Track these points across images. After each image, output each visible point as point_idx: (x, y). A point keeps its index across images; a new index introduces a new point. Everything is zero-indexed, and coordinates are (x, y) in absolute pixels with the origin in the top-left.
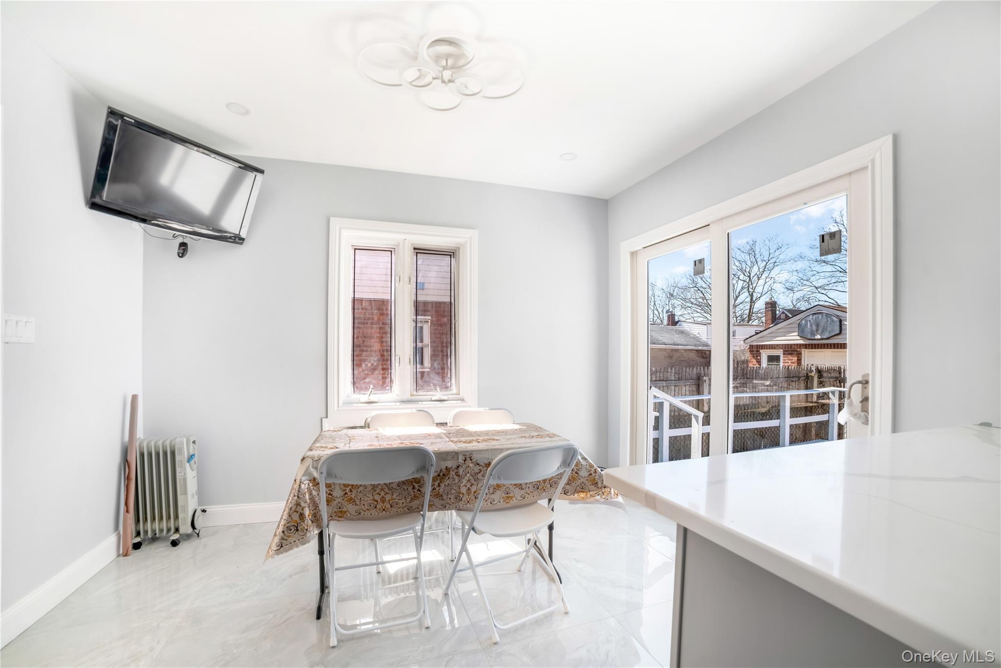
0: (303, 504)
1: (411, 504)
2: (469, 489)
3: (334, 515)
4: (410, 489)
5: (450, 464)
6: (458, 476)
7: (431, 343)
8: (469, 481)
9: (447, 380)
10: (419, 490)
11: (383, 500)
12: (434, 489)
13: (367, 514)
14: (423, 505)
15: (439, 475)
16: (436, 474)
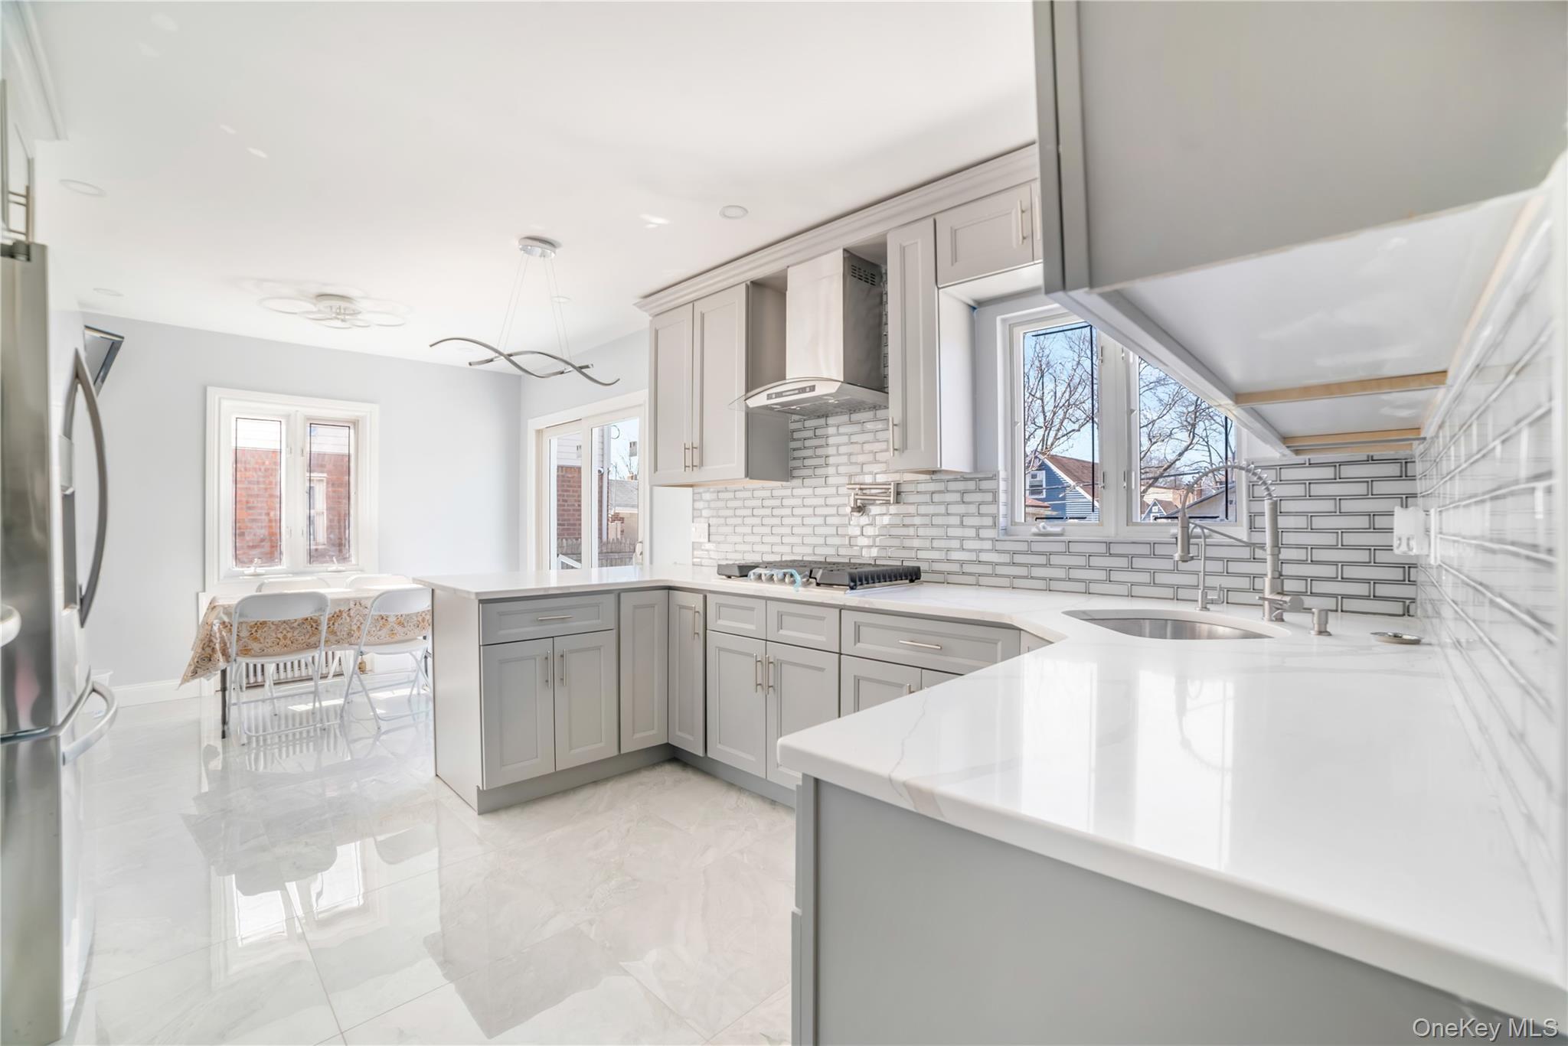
0: (214, 640)
1: (309, 641)
2: (359, 627)
3: (239, 653)
4: (309, 627)
5: (344, 608)
6: (350, 617)
7: (327, 510)
8: (358, 620)
9: (344, 551)
10: (316, 628)
11: (285, 638)
12: (329, 627)
13: (270, 650)
14: (319, 641)
15: (333, 616)
16: (331, 616)
